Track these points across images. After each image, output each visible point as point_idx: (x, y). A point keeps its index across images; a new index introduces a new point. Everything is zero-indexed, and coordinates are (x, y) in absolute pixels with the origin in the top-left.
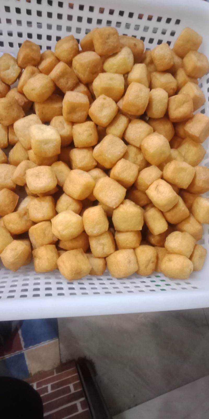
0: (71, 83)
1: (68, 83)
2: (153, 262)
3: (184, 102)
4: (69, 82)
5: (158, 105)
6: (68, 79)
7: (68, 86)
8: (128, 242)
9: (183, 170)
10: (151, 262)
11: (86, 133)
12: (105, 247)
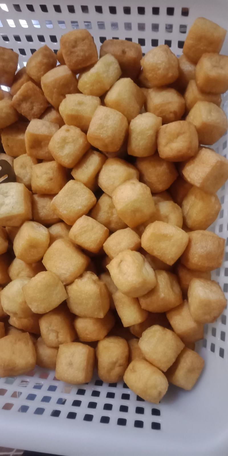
0: (37, 108)
1: (32, 109)
2: (120, 366)
3: (178, 135)
4: (34, 107)
5: (139, 139)
6: (32, 103)
7: (33, 112)
8: (87, 332)
9: (165, 237)
10: (117, 365)
11: (45, 177)
12: (59, 335)
